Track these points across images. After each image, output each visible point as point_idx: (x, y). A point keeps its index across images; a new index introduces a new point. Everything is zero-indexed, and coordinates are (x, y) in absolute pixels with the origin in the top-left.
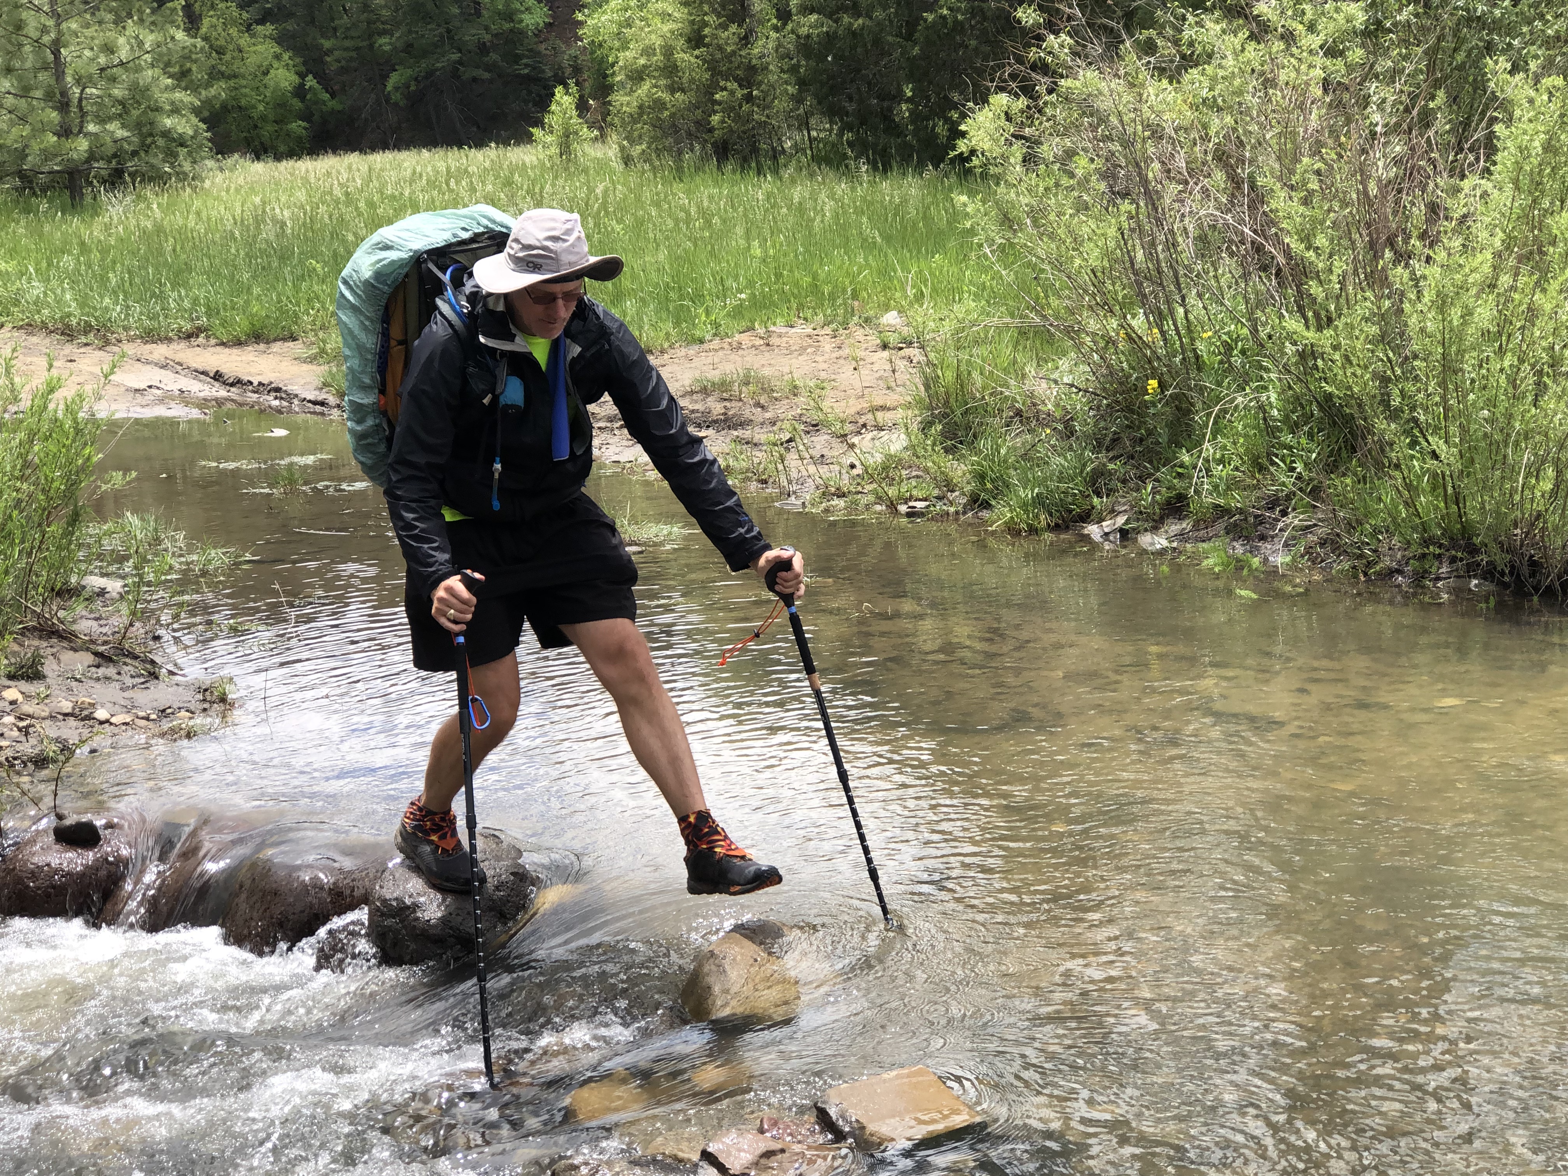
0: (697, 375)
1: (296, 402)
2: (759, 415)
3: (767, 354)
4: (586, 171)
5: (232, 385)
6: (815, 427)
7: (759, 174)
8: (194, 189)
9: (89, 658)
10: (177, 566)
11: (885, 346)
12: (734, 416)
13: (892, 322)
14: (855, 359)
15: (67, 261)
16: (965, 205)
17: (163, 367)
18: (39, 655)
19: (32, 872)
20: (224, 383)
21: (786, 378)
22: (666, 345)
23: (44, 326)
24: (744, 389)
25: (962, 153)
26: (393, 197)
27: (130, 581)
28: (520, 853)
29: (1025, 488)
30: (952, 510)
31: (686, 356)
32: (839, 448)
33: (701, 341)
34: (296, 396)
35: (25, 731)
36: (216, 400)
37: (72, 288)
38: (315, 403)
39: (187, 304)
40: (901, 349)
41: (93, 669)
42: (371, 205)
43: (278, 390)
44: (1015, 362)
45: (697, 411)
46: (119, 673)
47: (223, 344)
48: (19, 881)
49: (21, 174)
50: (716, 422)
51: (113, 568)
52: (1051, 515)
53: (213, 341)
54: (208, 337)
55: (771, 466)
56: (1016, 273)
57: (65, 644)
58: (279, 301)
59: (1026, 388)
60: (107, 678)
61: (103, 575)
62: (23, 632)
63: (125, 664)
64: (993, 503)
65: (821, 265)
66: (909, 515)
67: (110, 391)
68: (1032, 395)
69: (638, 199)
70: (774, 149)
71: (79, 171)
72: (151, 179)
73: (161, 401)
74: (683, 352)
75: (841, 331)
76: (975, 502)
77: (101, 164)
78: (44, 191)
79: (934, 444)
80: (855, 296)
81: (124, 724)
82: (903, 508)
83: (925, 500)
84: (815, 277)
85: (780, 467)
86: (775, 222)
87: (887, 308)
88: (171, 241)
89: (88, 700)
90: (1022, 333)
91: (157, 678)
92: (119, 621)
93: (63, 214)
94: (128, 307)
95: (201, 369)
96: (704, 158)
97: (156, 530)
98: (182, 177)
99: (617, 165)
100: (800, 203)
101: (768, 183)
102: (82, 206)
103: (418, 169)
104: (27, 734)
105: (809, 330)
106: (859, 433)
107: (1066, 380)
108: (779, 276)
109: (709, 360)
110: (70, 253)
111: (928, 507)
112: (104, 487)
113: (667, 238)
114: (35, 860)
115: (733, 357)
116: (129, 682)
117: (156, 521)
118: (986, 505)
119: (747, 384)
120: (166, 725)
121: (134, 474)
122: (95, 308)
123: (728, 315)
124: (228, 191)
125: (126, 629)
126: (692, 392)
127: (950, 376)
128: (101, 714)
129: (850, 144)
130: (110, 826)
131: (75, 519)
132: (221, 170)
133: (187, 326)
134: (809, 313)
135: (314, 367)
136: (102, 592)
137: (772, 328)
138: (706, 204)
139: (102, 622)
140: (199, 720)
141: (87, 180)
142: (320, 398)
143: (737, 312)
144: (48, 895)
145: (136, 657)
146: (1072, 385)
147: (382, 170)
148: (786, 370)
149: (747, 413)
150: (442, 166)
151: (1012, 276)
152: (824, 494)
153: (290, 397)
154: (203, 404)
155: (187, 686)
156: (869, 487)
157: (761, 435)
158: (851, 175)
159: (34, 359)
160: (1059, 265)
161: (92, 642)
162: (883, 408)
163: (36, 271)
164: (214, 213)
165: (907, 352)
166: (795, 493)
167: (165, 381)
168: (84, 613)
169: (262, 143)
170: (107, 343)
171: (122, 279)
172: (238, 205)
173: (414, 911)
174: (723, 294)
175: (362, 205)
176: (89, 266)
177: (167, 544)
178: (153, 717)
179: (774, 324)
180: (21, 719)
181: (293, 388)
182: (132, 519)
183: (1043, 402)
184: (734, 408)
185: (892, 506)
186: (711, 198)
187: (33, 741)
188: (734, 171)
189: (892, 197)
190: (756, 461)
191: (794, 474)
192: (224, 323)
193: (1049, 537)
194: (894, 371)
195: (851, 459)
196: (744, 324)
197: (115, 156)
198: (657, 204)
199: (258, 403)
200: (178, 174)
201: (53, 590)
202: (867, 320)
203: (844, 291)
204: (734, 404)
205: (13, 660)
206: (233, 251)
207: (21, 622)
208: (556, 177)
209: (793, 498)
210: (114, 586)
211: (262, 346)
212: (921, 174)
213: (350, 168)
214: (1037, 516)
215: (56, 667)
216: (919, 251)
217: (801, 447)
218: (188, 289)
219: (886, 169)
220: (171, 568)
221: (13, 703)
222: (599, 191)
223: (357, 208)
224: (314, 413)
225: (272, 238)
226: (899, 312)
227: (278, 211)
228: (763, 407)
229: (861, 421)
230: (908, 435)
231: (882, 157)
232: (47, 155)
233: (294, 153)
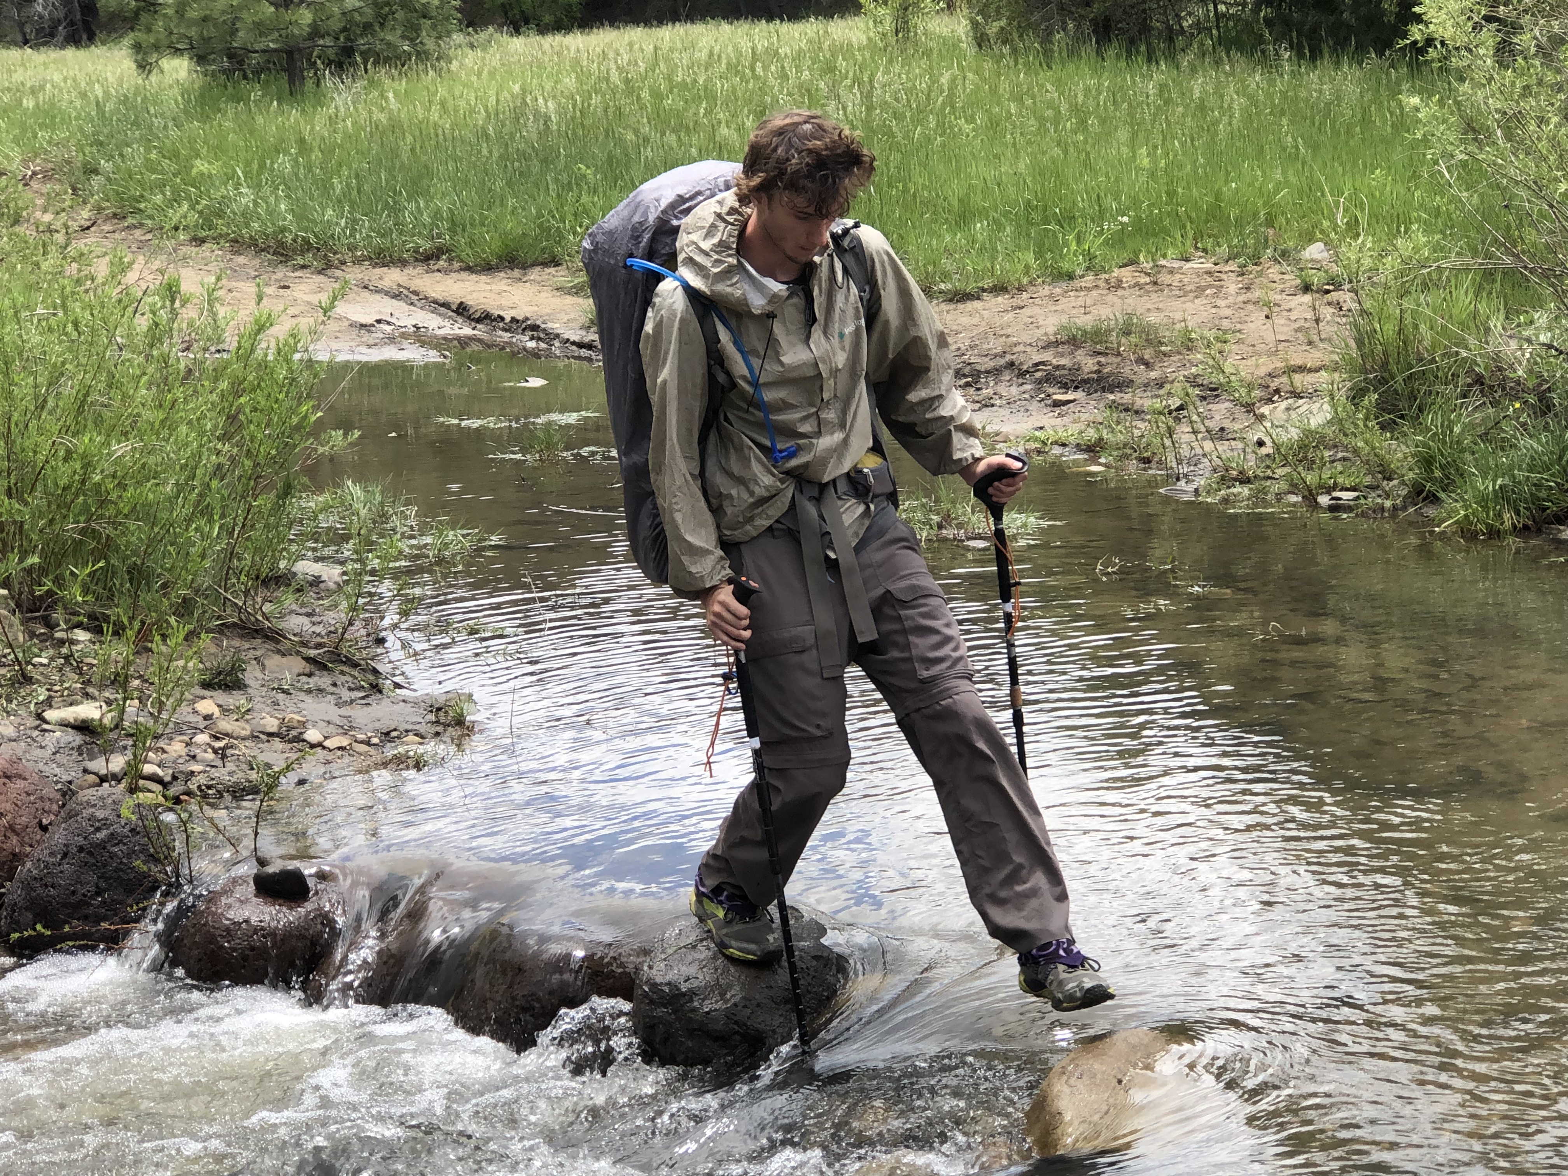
0: (1064, 319)
1: (557, 344)
2: (1142, 374)
3: (1154, 296)
4: (928, 53)
5: (479, 321)
6: (1212, 392)
7: (1149, 60)
8: (439, 72)
9: (299, 665)
10: (407, 550)
11: (1307, 288)
12: (1109, 375)
13: (1317, 256)
14: (1267, 304)
15: (283, 163)
16: (1417, 110)
17: (396, 296)
18: (239, 660)
19: (228, 930)
20: (469, 318)
21: (1178, 326)
22: (1025, 281)
23: (253, 244)
24: (1123, 340)
25: (1415, 43)
26: (684, 85)
27: (350, 567)
28: (823, 931)
29: (1484, 478)
30: (1388, 504)
31: (1051, 296)
32: (1244, 421)
33: (1071, 277)
34: (557, 336)
35: (222, 754)
36: (458, 339)
37: (288, 197)
38: (580, 345)
39: (426, 218)
40: (1328, 292)
41: (304, 679)
42: (657, 95)
43: (535, 328)
44: (1475, 315)
45: (1063, 367)
46: (335, 685)
47: (469, 269)
48: (211, 939)
49: (231, 55)
50: (1086, 381)
51: (328, 551)
52: (1518, 513)
53: (456, 265)
54: (450, 260)
55: (1157, 441)
56: (1482, 196)
57: (271, 646)
58: (540, 215)
59: (1490, 349)
60: (321, 691)
61: (317, 560)
62: (222, 630)
63: (342, 673)
64: (1442, 495)
65: (1227, 182)
66: (1333, 509)
67: (332, 326)
68: (1497, 356)
69: (994, 91)
70: (1170, 28)
71: (300, 50)
72: (387, 60)
73: (391, 340)
74: (1046, 290)
75: (1250, 268)
76: (1419, 493)
77: (328, 41)
78: (257, 72)
79: (1367, 418)
80: (1270, 222)
81: (339, 748)
82: (1324, 500)
83: (1353, 489)
84: (1218, 196)
85: (1168, 442)
86: (1168, 124)
87: (1311, 240)
88: (409, 139)
89: (297, 717)
90: (1488, 275)
91: (380, 692)
92: (335, 618)
93: (280, 103)
94: (355, 221)
95: (441, 299)
96: (1079, 39)
97: (382, 504)
98: (423, 55)
99: (968, 47)
100: (1202, 100)
101: (1162, 73)
102: (303, 94)
103: (717, 49)
104: (224, 757)
105: (1209, 266)
106: (1270, 401)
107: (1543, 338)
108: (1171, 194)
109: (1080, 302)
110: (286, 152)
111: (1357, 498)
112: (321, 450)
113: (1029, 143)
114: (231, 914)
115: (1111, 298)
116: (346, 695)
117: (382, 492)
118: (1433, 499)
119: (1127, 333)
120: (390, 751)
121: (357, 433)
122: (314, 222)
123: (1106, 242)
124: (479, 74)
125: (345, 630)
126: (1057, 343)
127: (1390, 329)
128: (313, 735)
129: (1268, 22)
130: (322, 876)
131: (287, 491)
132: (472, 46)
133: (426, 245)
134: (1209, 243)
135: (580, 300)
136: (316, 581)
137: (1163, 262)
138: (1080, 99)
139: (316, 619)
140: (430, 747)
141: (309, 59)
142: (586, 340)
143: (1118, 240)
144: (245, 958)
145: (355, 665)
146: (1550, 346)
147: (671, 49)
148: (1178, 316)
149: (1127, 371)
150: (745, 45)
151: (1475, 199)
152: (1223, 478)
153: (551, 337)
154: (441, 343)
155: (415, 704)
156: (1280, 472)
157: (1145, 401)
158: (1268, 63)
159: (240, 285)
160: (1538, 188)
161: (304, 644)
162: (1301, 369)
163: (245, 174)
164: (463, 103)
165: (1334, 296)
166: (1186, 476)
167: (397, 314)
168: (294, 607)
169: (522, 12)
170: (329, 265)
171: (348, 185)
172: (492, 93)
173: (691, 1000)
174: (1102, 215)
175: (645, 95)
176: (309, 169)
177: (395, 521)
178: (375, 740)
179: (1164, 256)
180: (217, 739)
181: (555, 326)
182: (354, 490)
183: (1511, 366)
184: (1110, 364)
185: (1310, 498)
186: (1087, 91)
187: (230, 766)
188: (1118, 56)
189: (1320, 92)
190: (1137, 433)
191: (1185, 452)
192: (472, 243)
193: (1513, 542)
194: (1317, 321)
195: (1259, 435)
196: (1126, 256)
197: (345, 29)
198: (1019, 100)
199: (510, 344)
200: (418, 54)
201: (257, 578)
202: (1284, 254)
203: (1255, 215)
204: (1111, 359)
205: (208, 664)
206: (485, 152)
207: (219, 618)
208: (890, 61)
209: (1182, 483)
210: (331, 573)
211: (517, 273)
212: (1360, 64)
213: (631, 45)
214: (1499, 516)
215: (260, 675)
216: (1355, 164)
217: (1195, 418)
218: (429, 199)
219: (1315, 55)
220: (401, 552)
221: (207, 717)
222: (945, 80)
223: (639, 98)
224: (579, 358)
225: (534, 136)
226: (1326, 244)
227: (541, 101)
228: (1147, 364)
229: (1273, 386)
230: (1334, 406)
231: (1310, 39)
232: (261, 29)
233: (561, 26)
